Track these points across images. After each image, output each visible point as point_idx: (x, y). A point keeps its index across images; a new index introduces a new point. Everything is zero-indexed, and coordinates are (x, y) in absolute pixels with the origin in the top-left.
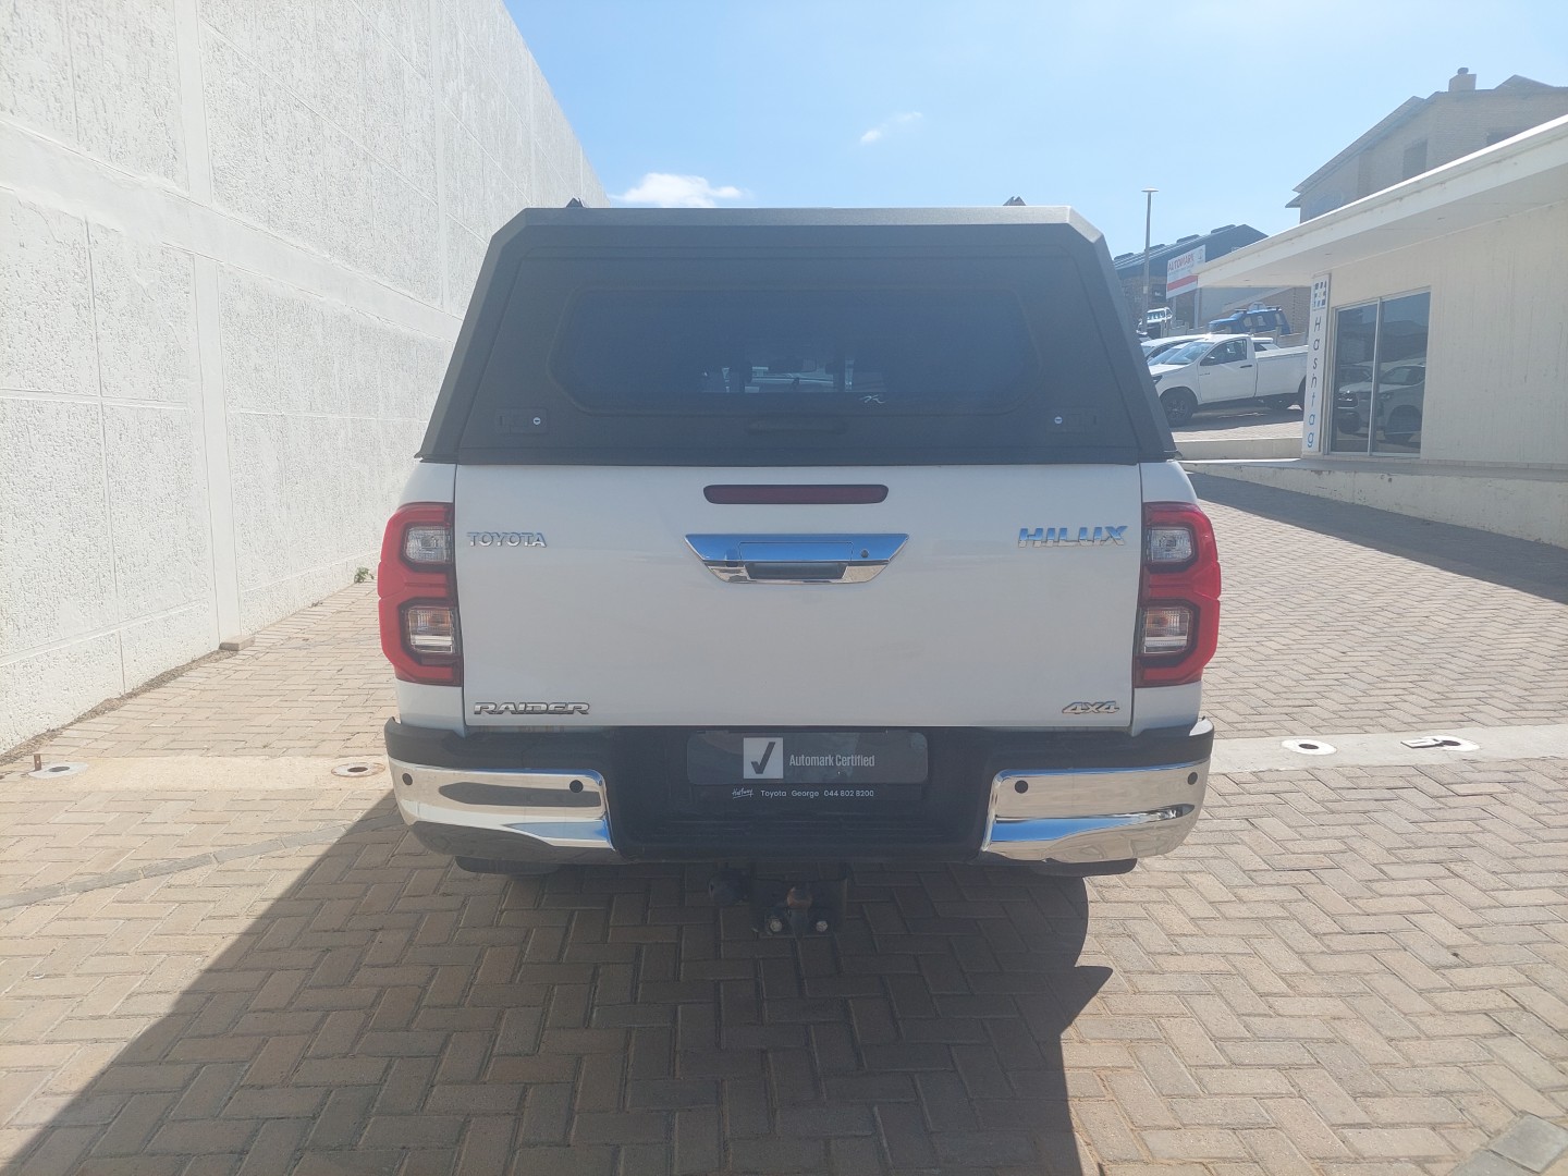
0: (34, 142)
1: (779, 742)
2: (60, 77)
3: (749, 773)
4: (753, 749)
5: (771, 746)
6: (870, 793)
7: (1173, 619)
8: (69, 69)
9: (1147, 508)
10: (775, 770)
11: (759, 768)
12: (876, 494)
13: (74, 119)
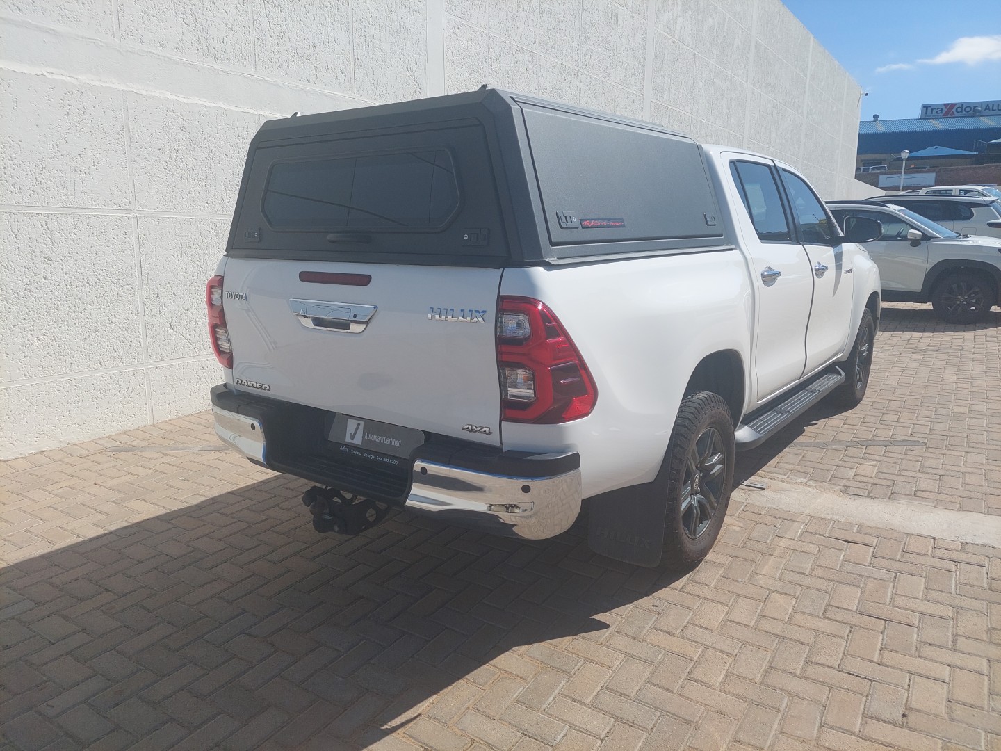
0: (326, 96)
1: (362, 423)
2: (345, 61)
3: (348, 439)
4: (351, 425)
5: (359, 425)
6: (396, 462)
7: (521, 375)
8: (351, 56)
9: (501, 299)
10: (358, 441)
11: (353, 437)
12: (364, 280)
13: (353, 83)
